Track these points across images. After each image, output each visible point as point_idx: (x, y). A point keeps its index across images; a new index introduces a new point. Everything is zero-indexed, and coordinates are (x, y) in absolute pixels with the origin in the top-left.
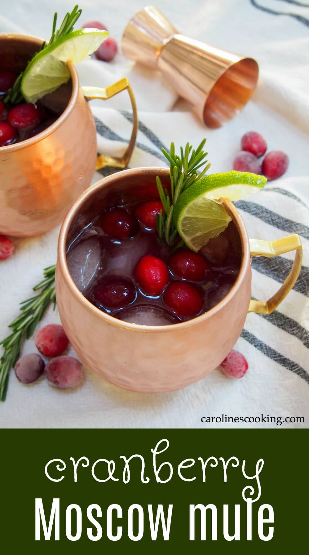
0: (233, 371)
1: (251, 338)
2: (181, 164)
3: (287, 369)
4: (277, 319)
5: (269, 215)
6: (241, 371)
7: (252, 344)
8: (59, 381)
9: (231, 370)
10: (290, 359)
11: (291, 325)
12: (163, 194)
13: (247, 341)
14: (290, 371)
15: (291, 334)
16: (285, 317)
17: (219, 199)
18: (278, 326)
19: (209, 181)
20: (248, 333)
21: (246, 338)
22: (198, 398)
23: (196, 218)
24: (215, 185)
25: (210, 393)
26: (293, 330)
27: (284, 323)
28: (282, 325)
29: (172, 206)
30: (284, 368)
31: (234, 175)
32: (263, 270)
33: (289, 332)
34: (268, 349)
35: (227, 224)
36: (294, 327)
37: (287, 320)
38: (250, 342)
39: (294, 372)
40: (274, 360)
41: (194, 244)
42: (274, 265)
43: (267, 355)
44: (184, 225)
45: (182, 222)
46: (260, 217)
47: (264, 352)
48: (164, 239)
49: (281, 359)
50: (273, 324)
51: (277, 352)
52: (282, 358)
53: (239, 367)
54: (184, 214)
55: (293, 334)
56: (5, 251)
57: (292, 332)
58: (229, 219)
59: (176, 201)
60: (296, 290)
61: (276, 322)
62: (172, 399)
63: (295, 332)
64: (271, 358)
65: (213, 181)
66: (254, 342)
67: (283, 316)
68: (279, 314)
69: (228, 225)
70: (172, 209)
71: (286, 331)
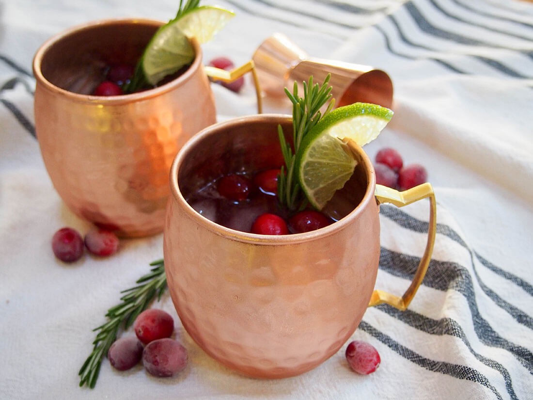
0: (362, 361)
1: (384, 338)
2: (304, 104)
3: (427, 369)
4: (415, 320)
5: (404, 218)
6: (371, 360)
7: (385, 344)
8: (158, 360)
9: (360, 360)
10: (430, 359)
11: (431, 325)
12: (285, 145)
13: (380, 340)
14: (431, 371)
15: (431, 334)
16: (424, 318)
17: (344, 139)
18: (416, 327)
19: (333, 116)
20: (381, 333)
21: (378, 338)
22: (320, 392)
23: (320, 163)
24: (339, 118)
25: (335, 387)
26: (433, 330)
27: (423, 324)
28: (420, 326)
29: (294, 156)
30: (424, 369)
31: (358, 106)
32: (399, 274)
33: (429, 332)
34: (404, 350)
35: (352, 170)
36: (434, 326)
37: (426, 321)
38: (383, 342)
39: (435, 371)
40: (411, 361)
41: (317, 199)
42: (411, 267)
43: (403, 356)
44: (306, 174)
45: (304, 168)
46: (395, 220)
47: (400, 352)
48: (285, 204)
49: (420, 360)
50: (410, 325)
51: (415, 353)
52: (420, 358)
53: (370, 356)
54: (306, 158)
55: (433, 333)
56: (109, 243)
57: (432, 332)
58: (354, 164)
59: (298, 149)
60: (436, 289)
61: (414, 324)
62: (290, 393)
63: (435, 331)
64: (408, 359)
65: (337, 115)
66: (389, 342)
67: (422, 317)
68: (417, 314)
69: (354, 172)
70: (294, 159)
71: (426, 331)
